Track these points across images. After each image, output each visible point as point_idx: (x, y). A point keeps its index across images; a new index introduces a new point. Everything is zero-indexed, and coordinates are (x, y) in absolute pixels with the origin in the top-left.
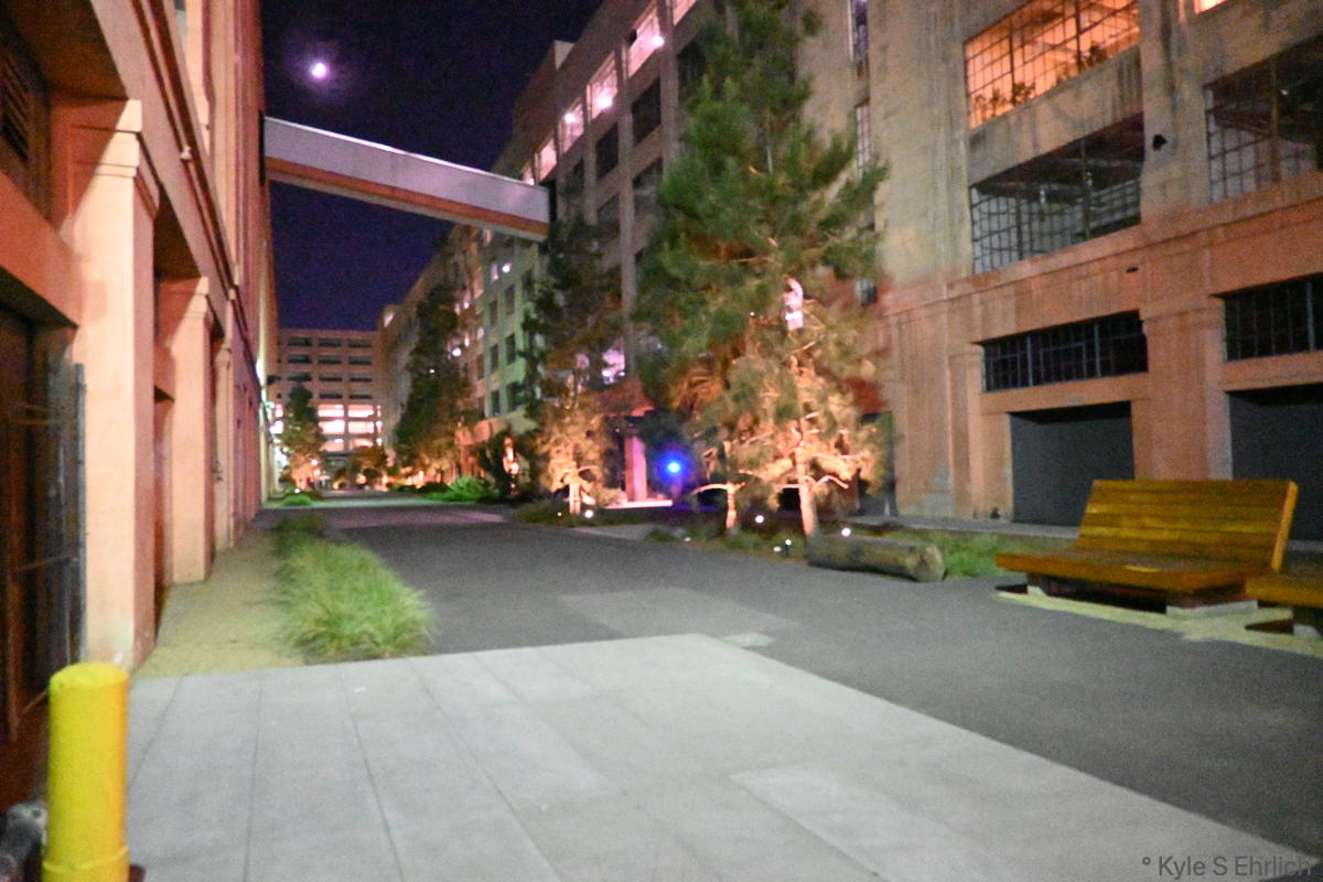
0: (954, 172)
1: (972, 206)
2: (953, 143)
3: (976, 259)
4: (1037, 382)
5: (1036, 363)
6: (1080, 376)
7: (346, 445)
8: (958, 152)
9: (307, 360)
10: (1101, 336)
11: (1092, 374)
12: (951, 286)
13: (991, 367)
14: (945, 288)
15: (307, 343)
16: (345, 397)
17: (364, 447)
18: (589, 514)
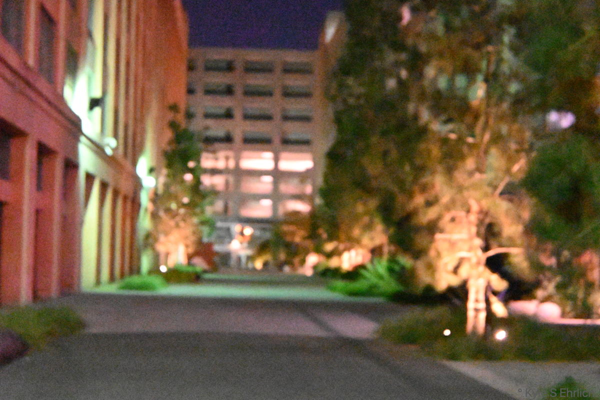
7: (275, 208)
9: (229, 91)
15: (229, 67)
16: (277, 141)
17: (296, 213)
18: (501, 335)
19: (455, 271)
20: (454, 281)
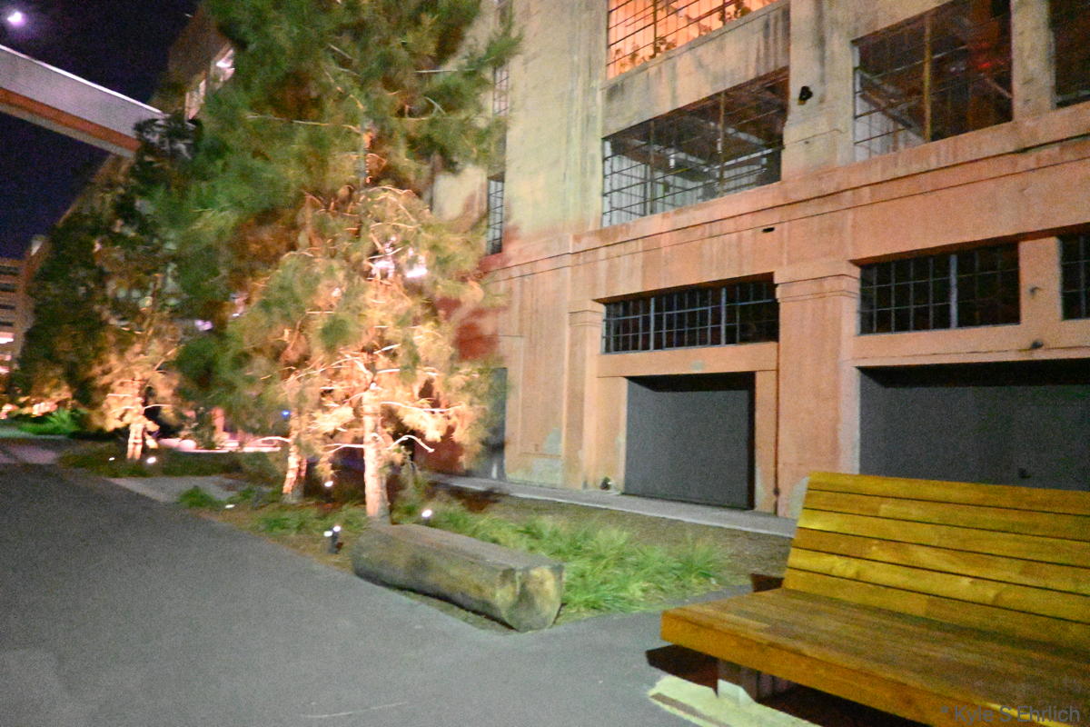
0: (589, 119)
1: (605, 159)
2: (588, 91)
3: (604, 214)
4: (658, 346)
5: (658, 326)
6: (703, 342)
8: (594, 100)
10: (728, 300)
11: (716, 342)
12: (577, 239)
13: (612, 328)
14: (571, 242)
18: (152, 460)
19: (121, 418)
20: (120, 425)
